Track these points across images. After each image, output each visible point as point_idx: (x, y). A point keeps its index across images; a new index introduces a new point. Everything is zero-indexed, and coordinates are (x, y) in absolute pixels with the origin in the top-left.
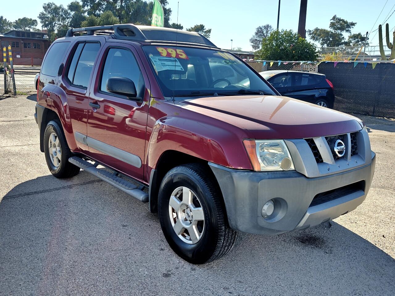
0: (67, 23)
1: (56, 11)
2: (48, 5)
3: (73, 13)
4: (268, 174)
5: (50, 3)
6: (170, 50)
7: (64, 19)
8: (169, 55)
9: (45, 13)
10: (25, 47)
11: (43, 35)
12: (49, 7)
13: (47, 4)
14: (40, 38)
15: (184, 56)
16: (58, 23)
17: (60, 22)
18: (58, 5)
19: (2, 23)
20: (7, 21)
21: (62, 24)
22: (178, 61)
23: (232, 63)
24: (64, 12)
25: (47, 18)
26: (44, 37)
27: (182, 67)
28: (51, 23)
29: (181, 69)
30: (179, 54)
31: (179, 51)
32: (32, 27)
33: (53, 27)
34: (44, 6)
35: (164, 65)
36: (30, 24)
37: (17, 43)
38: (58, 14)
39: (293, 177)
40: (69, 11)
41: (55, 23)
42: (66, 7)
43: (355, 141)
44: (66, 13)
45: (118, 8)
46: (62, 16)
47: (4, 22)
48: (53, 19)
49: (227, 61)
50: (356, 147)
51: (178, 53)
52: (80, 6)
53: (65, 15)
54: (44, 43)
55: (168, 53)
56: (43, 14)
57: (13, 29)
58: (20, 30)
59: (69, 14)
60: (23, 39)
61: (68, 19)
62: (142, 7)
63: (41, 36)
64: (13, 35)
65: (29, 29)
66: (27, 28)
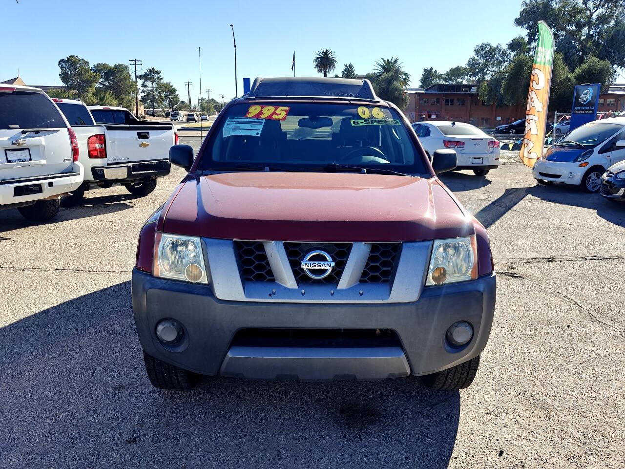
0: (503, 68)
1: (491, 54)
2: (482, 46)
3: (513, 54)
5: (485, 44)
7: (500, 63)
9: (476, 57)
10: (446, 104)
11: (470, 87)
12: (482, 50)
13: (480, 45)
14: (467, 91)
15: (282, 116)
16: (490, 70)
17: (494, 68)
18: (494, 46)
19: (431, 75)
20: (437, 73)
21: (496, 70)
24: (502, 53)
25: (479, 64)
26: (471, 90)
27: (260, 131)
28: (482, 70)
29: (257, 134)
32: (466, 77)
33: (485, 75)
34: (476, 49)
35: (236, 129)
36: (463, 74)
37: (452, 100)
38: (493, 57)
39: (194, 294)
40: (508, 52)
41: (488, 70)
42: (504, 47)
44: (504, 54)
45: (583, 38)
46: (497, 59)
47: (433, 75)
48: (486, 65)
52: (525, 43)
53: (503, 58)
54: (470, 98)
56: (473, 59)
57: (442, 82)
58: (450, 82)
59: (508, 55)
60: (445, 95)
61: (505, 63)
62: (621, 33)
63: (467, 89)
64: (435, 91)
65: (462, 80)
66: (460, 80)
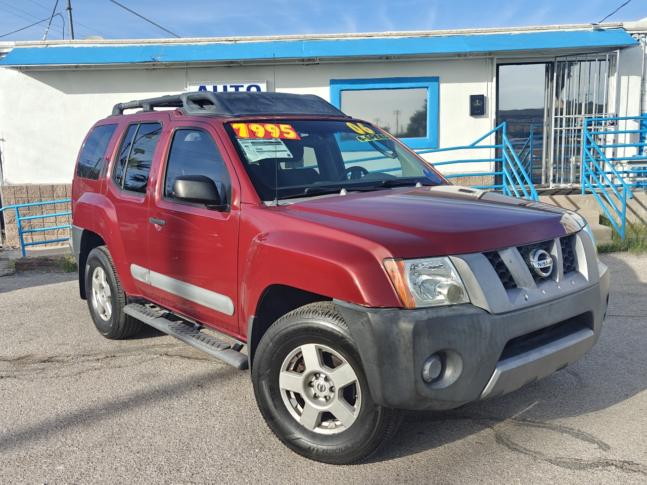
4: (427, 312)
6: (269, 127)
8: (268, 134)
15: (292, 135)
22: (283, 143)
23: (370, 139)
27: (289, 152)
29: (288, 155)
30: (284, 132)
31: (283, 127)
35: (260, 151)
43: (570, 250)
49: (362, 136)
50: (571, 259)
51: (283, 130)
55: (266, 131)
